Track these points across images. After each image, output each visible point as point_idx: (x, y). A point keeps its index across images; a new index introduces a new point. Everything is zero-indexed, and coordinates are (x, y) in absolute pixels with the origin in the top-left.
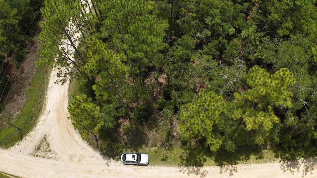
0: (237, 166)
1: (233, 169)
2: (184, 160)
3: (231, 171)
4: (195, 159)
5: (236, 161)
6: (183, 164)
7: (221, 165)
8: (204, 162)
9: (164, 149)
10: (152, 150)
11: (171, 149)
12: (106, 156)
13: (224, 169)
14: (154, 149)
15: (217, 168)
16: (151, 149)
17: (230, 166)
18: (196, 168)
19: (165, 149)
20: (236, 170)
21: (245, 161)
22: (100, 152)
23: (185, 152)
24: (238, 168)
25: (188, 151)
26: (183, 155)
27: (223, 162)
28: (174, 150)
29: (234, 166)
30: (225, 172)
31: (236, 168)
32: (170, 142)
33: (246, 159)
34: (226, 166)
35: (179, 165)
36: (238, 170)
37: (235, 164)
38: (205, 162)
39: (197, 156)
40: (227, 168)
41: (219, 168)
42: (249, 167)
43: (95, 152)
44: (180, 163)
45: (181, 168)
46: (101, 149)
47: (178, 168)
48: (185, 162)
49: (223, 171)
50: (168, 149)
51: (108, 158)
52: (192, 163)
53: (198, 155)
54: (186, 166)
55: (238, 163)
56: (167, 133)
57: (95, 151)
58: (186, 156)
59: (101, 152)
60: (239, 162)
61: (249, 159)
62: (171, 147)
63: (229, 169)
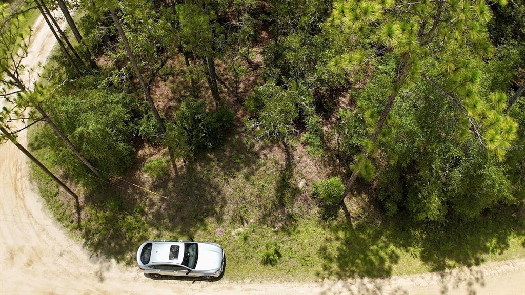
0: (482, 266)
1: (473, 277)
2: (331, 260)
3: (470, 284)
4: (366, 256)
5: (478, 255)
6: (330, 274)
7: (439, 268)
8: (391, 262)
9: (270, 231)
10: (233, 233)
11: (291, 229)
12: (100, 251)
13: (450, 280)
14: (240, 230)
15: (431, 278)
16: (230, 232)
17: (465, 268)
18: (370, 282)
19: (273, 229)
20: (481, 280)
21: (500, 254)
22: (84, 240)
23: (333, 238)
24: (486, 273)
25: (341, 234)
26: (328, 244)
27: (444, 261)
28: (299, 232)
29: (474, 268)
30: (454, 288)
31: (482, 273)
32: (288, 210)
33: (500, 247)
34: (455, 271)
35: (318, 274)
36: (486, 280)
37: (477, 264)
38: (396, 262)
39: (371, 248)
40: (459, 275)
41: (436, 277)
42: (511, 268)
43: (71, 242)
44: (320, 269)
45: (326, 286)
46: (86, 232)
47: (315, 284)
48: (335, 267)
49: (450, 286)
50: (283, 229)
51: (104, 257)
52: (357, 267)
53: (373, 245)
54: (340, 277)
55: (483, 261)
56: (277, 182)
57: (72, 237)
58: (339, 249)
59: (88, 239)
60: (484, 256)
61: (507, 246)
62: (290, 223)
63: (463, 278)
